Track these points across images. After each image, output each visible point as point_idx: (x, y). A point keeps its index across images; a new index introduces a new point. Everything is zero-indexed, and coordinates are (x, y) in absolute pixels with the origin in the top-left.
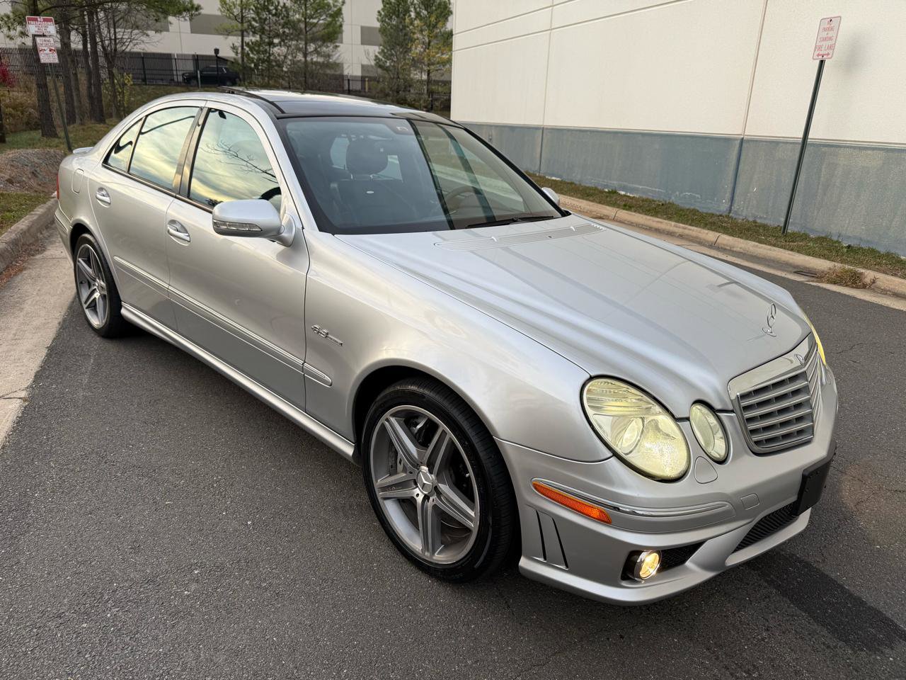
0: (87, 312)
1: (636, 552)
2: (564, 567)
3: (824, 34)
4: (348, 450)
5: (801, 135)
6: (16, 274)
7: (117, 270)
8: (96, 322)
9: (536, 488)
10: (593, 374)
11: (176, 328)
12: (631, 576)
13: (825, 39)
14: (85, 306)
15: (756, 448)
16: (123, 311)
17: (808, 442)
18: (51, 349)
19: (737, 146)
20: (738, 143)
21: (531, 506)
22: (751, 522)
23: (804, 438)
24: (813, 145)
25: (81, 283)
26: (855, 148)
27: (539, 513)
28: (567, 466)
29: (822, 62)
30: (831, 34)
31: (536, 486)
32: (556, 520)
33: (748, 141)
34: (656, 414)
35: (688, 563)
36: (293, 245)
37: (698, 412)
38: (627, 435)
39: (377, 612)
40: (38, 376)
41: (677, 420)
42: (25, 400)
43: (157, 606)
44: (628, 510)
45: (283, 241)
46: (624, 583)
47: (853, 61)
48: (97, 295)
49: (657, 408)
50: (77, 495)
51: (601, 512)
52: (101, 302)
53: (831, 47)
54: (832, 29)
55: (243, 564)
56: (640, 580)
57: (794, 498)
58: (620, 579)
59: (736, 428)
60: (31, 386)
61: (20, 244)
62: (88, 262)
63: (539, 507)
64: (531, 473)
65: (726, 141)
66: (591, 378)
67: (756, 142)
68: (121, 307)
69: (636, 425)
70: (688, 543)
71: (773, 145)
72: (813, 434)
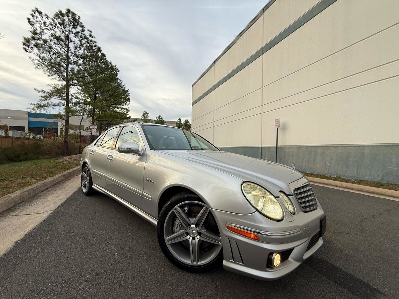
0: (83, 188)
1: (271, 253)
2: (241, 264)
3: (277, 123)
4: (156, 223)
5: (276, 145)
6: (67, 181)
7: (93, 174)
8: (85, 191)
9: (228, 228)
10: (244, 181)
11: (106, 188)
12: (270, 266)
13: (277, 124)
14: (83, 186)
15: (304, 210)
16: (93, 186)
17: (316, 209)
18: (68, 199)
19: (261, 149)
20: (261, 148)
21: (226, 236)
22: (308, 239)
23: (314, 207)
24: (279, 147)
25: (83, 179)
26: (289, 147)
27: (230, 239)
28: (238, 217)
29: (277, 129)
30: (278, 122)
31: (228, 227)
32: (237, 241)
33: (263, 147)
34: (268, 195)
35: (289, 259)
36: (142, 155)
37: (282, 195)
38: (259, 204)
39: (161, 292)
40: (59, 206)
41: (276, 197)
42: (51, 213)
43: (64, 295)
44: (264, 233)
45: (140, 155)
46: (268, 269)
47: (285, 128)
48: (86, 182)
49: (268, 193)
50: (52, 246)
51: (255, 235)
52: (87, 184)
53: (279, 125)
54: (278, 121)
55: (109, 271)
56: (274, 267)
57: (319, 230)
58: (266, 268)
59: (295, 201)
60: (55, 210)
61: (72, 173)
62: (85, 173)
63: (229, 236)
64: (225, 222)
65: (258, 148)
66: (244, 182)
67: (265, 148)
68: (92, 185)
69: (261, 200)
70: (288, 249)
71: (269, 148)
72: (317, 206)
